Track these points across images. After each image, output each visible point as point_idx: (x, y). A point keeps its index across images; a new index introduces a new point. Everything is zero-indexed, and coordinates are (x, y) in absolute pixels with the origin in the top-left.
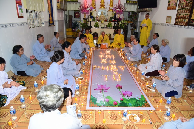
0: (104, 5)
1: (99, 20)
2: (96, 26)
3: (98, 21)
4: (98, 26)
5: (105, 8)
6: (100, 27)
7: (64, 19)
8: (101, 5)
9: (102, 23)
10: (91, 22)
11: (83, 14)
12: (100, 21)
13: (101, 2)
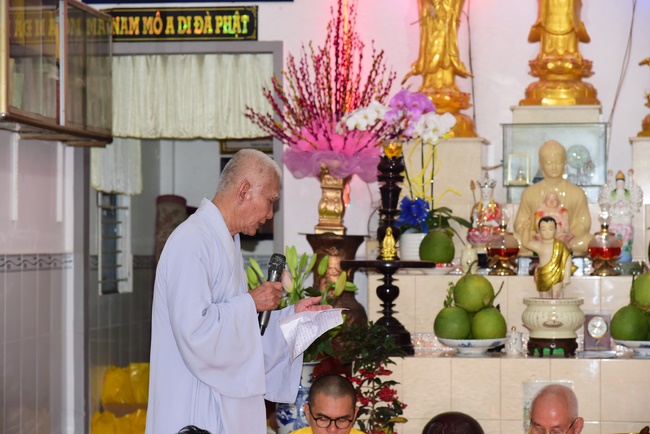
0: (584, 69)
1: (513, 253)
2: (454, 326)
3: (499, 258)
4: (486, 322)
5: (589, 97)
6: (516, 343)
7: (68, 244)
8: (538, 67)
9: (542, 286)
10: (401, 280)
11: (312, 183)
12: (524, 264)
13: (537, 34)
